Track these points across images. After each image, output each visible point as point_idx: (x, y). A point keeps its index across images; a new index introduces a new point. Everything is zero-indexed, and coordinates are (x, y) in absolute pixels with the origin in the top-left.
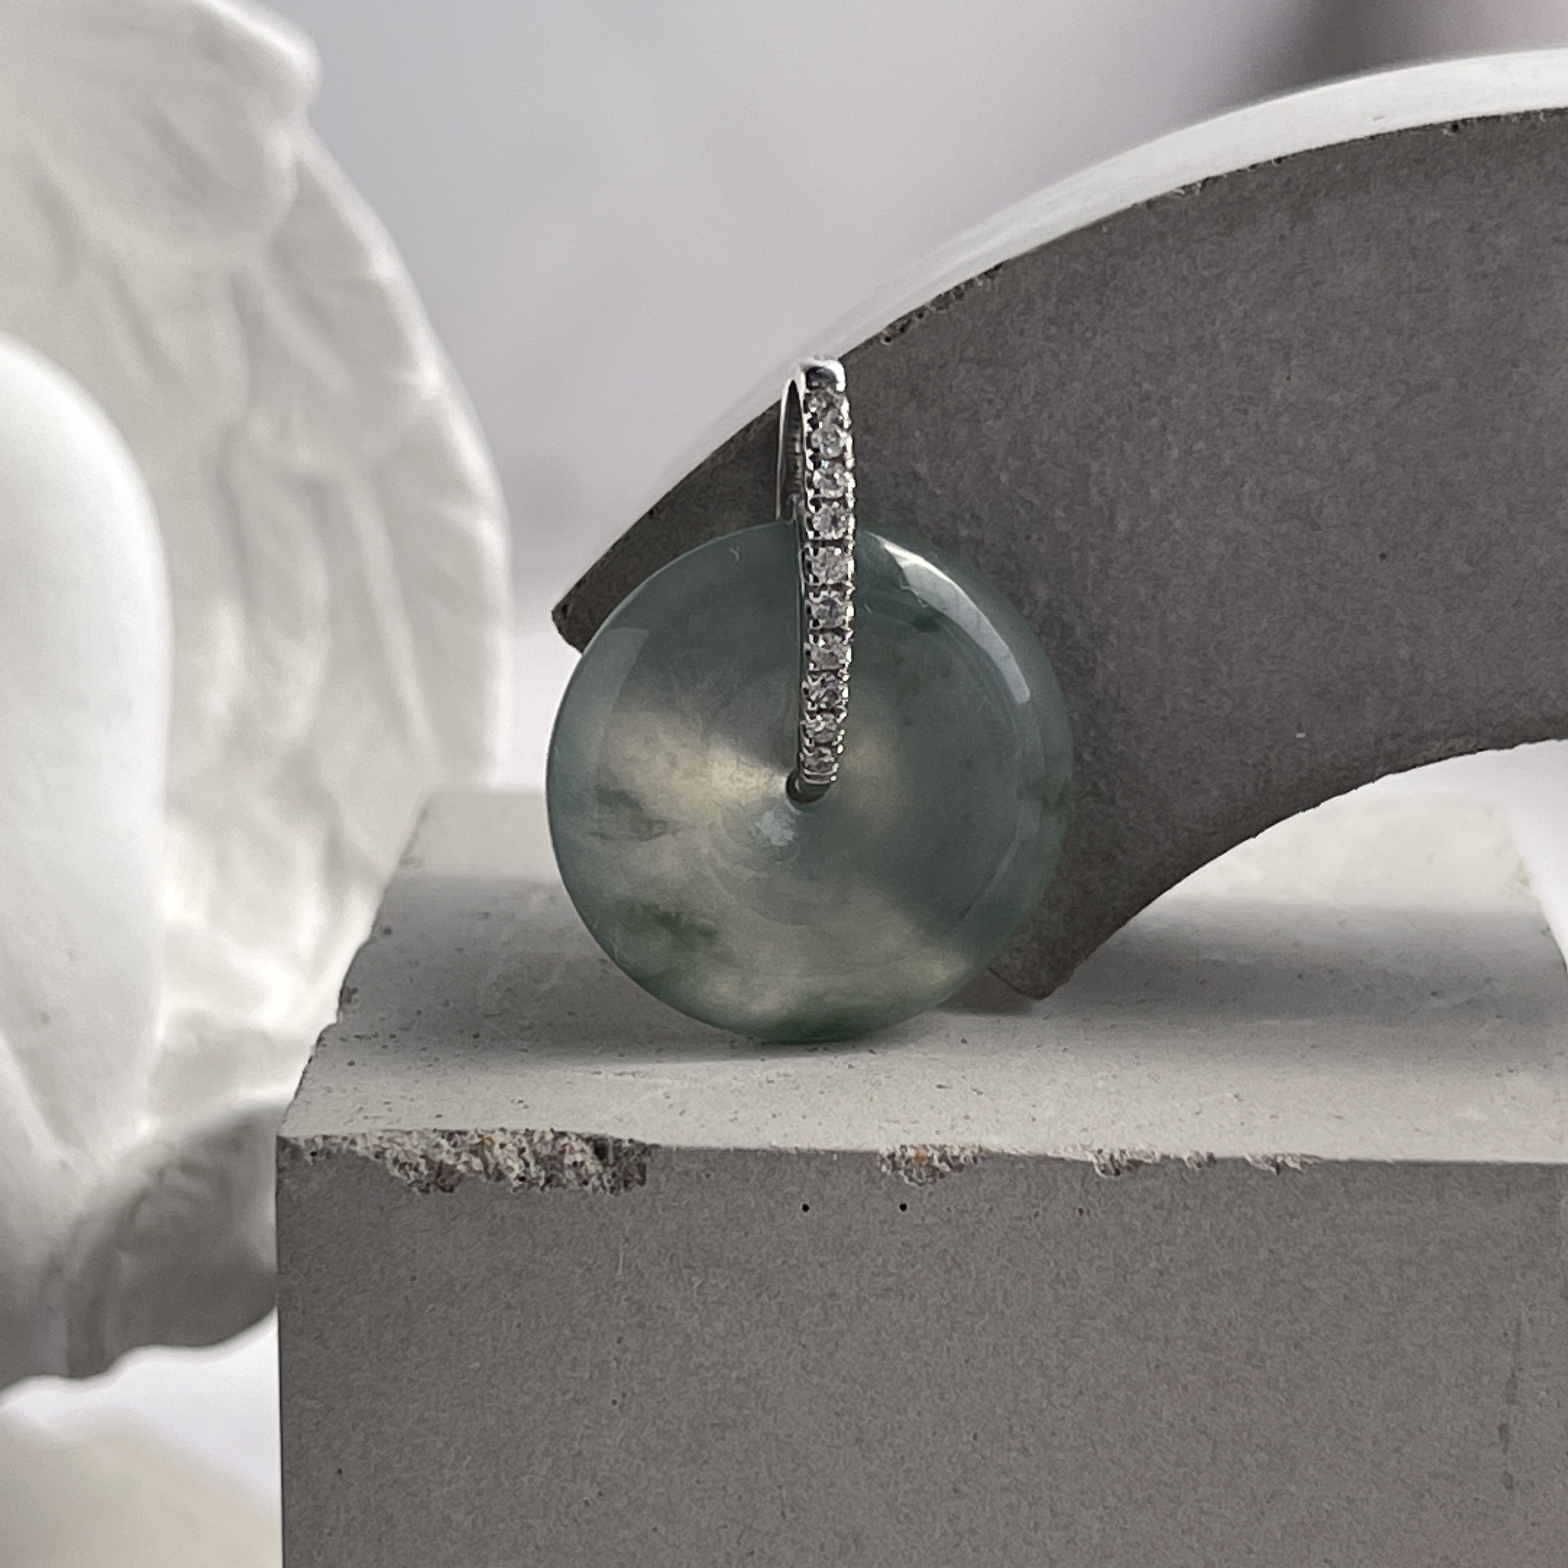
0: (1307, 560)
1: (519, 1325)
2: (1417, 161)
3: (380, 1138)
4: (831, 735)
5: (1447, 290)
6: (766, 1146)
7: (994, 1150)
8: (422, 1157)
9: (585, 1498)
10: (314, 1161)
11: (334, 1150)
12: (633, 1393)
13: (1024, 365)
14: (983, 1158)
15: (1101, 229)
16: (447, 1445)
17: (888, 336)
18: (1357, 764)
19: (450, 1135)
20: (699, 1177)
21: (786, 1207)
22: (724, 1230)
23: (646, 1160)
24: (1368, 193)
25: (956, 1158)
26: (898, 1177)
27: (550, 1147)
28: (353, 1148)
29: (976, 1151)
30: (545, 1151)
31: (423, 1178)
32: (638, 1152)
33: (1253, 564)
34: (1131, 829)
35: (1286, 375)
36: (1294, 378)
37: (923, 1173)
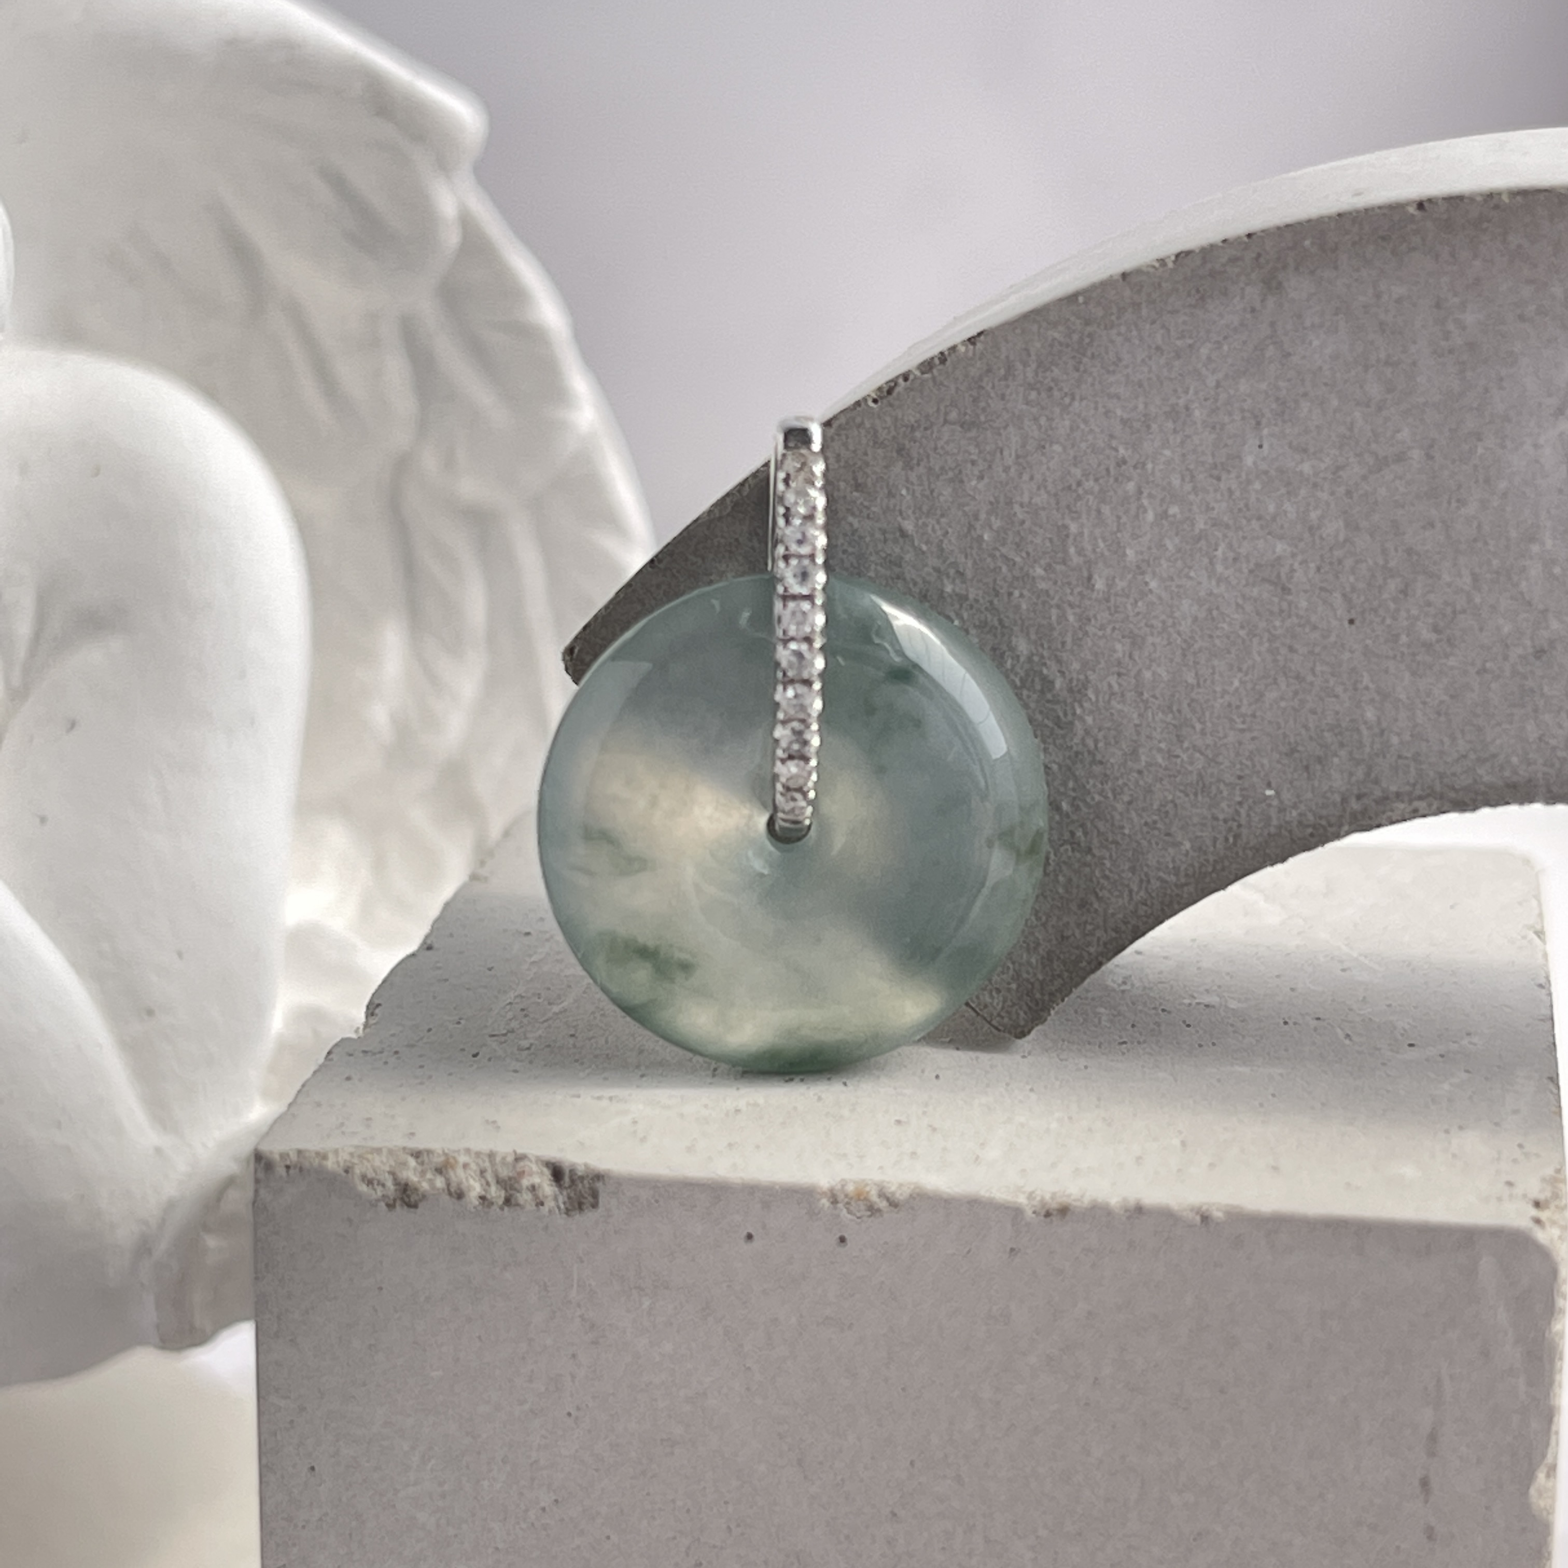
0: (1278, 623)
1: (479, 1337)
2: (1383, 238)
3: (352, 1154)
4: (802, 782)
5: (1414, 364)
6: (715, 1178)
7: (928, 1189)
8: (389, 1173)
9: (543, 1504)
10: (287, 1174)
11: (306, 1164)
12: (587, 1406)
13: (1006, 427)
14: (918, 1197)
15: (1077, 299)
16: (412, 1448)
17: (875, 397)
18: (1324, 823)
19: (417, 1154)
20: (648, 1203)
21: (730, 1235)
22: (672, 1255)
23: (598, 1185)
24: (1336, 268)
25: (893, 1194)
26: (837, 1211)
27: (510, 1169)
28: (325, 1163)
29: (913, 1189)
30: (504, 1173)
31: (389, 1194)
32: (591, 1177)
33: (1225, 626)
34: (1106, 877)
35: (1258, 443)
36: (1266, 446)
37: (863, 1207)
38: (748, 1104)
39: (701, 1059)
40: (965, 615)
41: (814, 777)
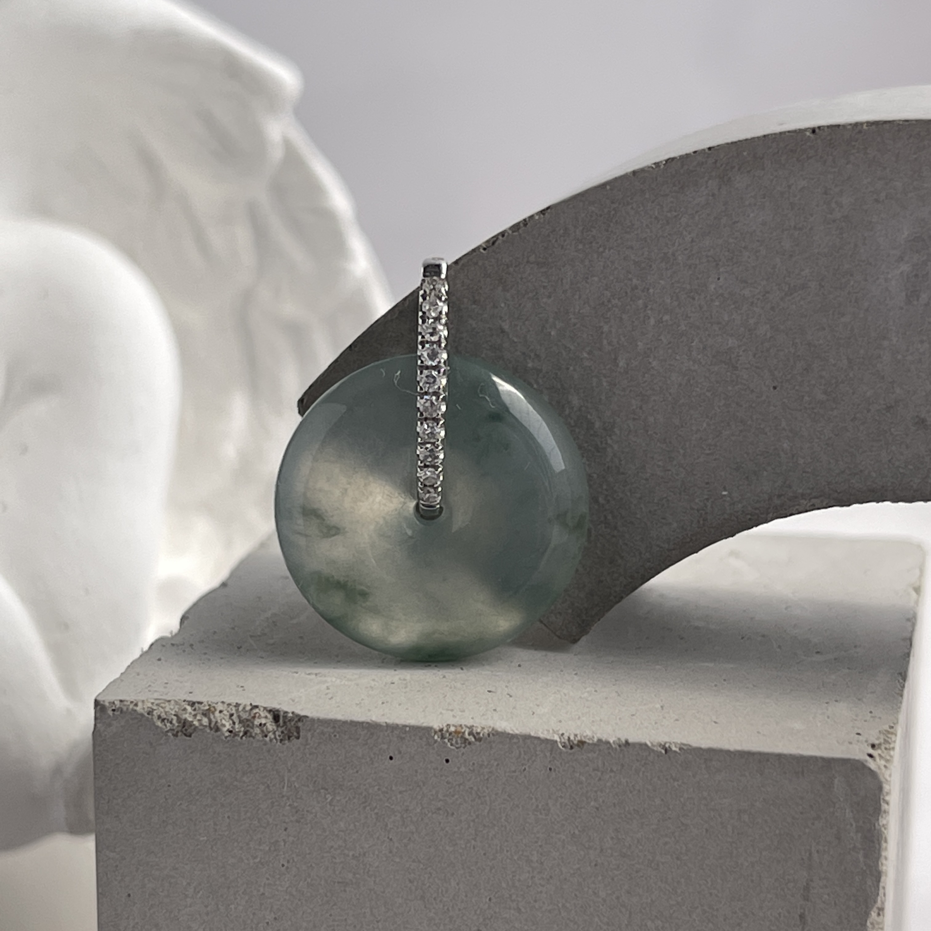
0: (730, 388)
1: (229, 817)
2: (792, 151)
3: (152, 703)
4: (434, 481)
5: (811, 229)
6: (369, 721)
7: (499, 730)
8: (175, 715)
9: (267, 921)
10: (113, 714)
11: (125, 709)
12: (293, 861)
13: (564, 266)
14: (493, 735)
15: (606, 187)
16: (189, 884)
17: (485, 247)
18: (757, 511)
19: (192, 704)
20: (330, 736)
21: (380, 757)
22: (345, 768)
23: (300, 724)
24: (763, 169)
25: (478, 733)
26: (444, 743)
27: (247, 714)
28: (135, 708)
29: (490, 730)
30: (245, 716)
31: (174, 728)
32: (296, 719)
33: (698, 389)
34: (626, 544)
35: (717, 277)
36: (721, 280)
37: (459, 742)
38: (400, 679)
39: (376, 652)
40: (540, 381)
41: (441, 478)
